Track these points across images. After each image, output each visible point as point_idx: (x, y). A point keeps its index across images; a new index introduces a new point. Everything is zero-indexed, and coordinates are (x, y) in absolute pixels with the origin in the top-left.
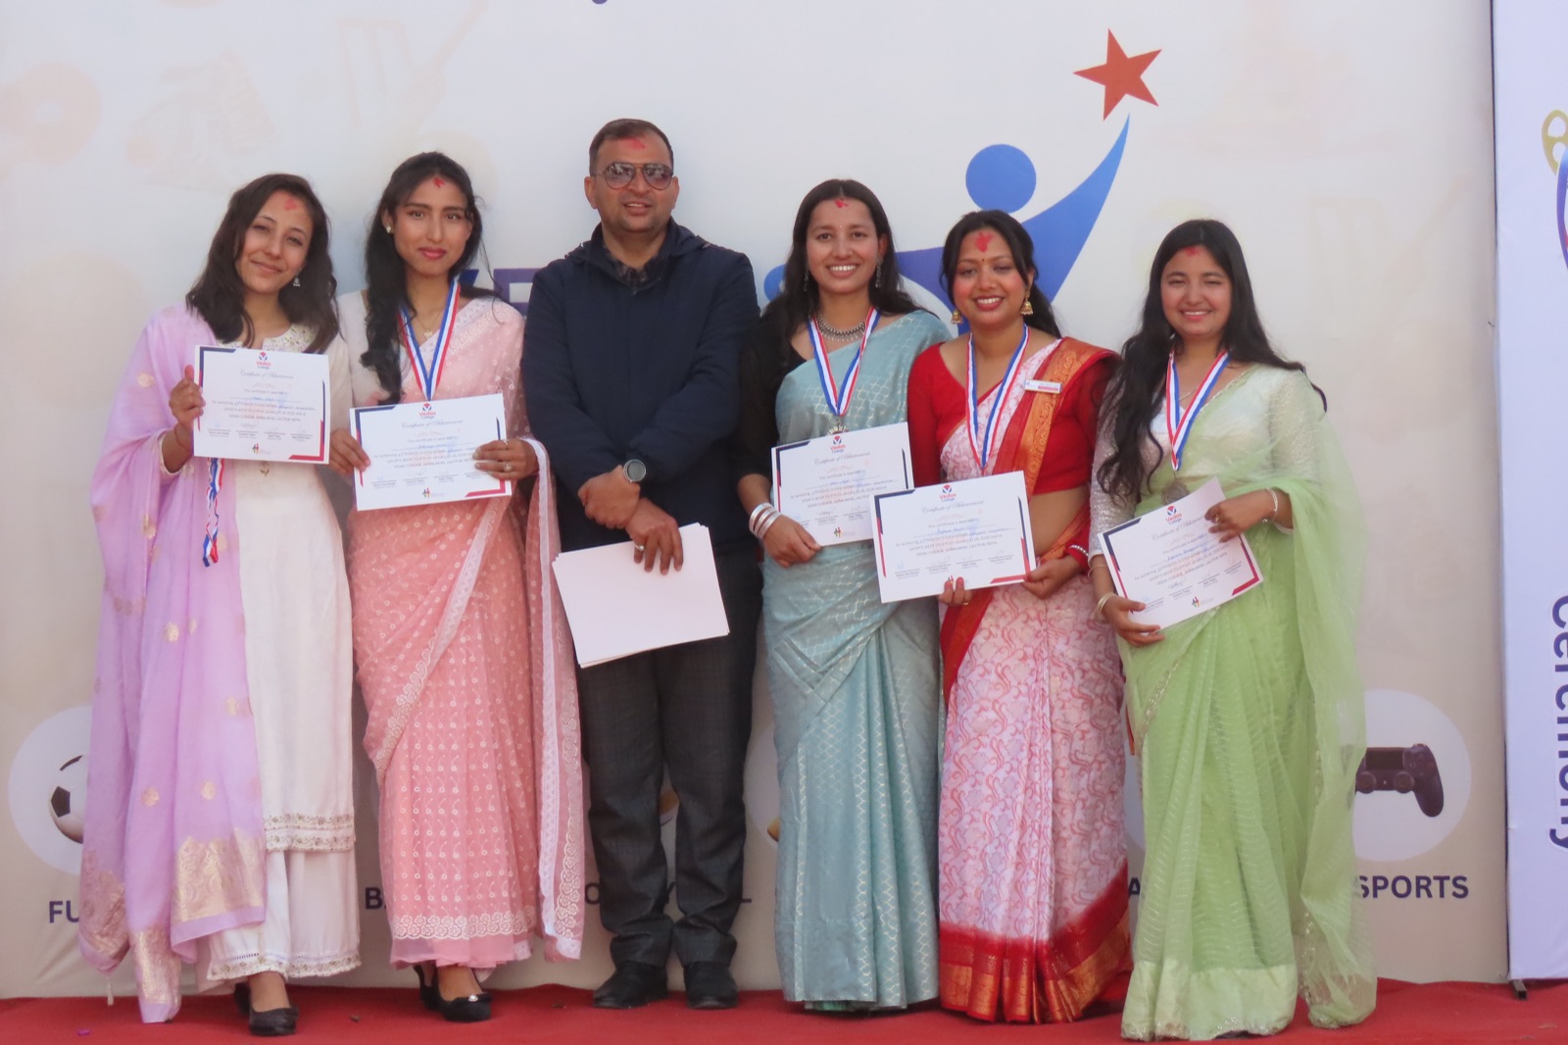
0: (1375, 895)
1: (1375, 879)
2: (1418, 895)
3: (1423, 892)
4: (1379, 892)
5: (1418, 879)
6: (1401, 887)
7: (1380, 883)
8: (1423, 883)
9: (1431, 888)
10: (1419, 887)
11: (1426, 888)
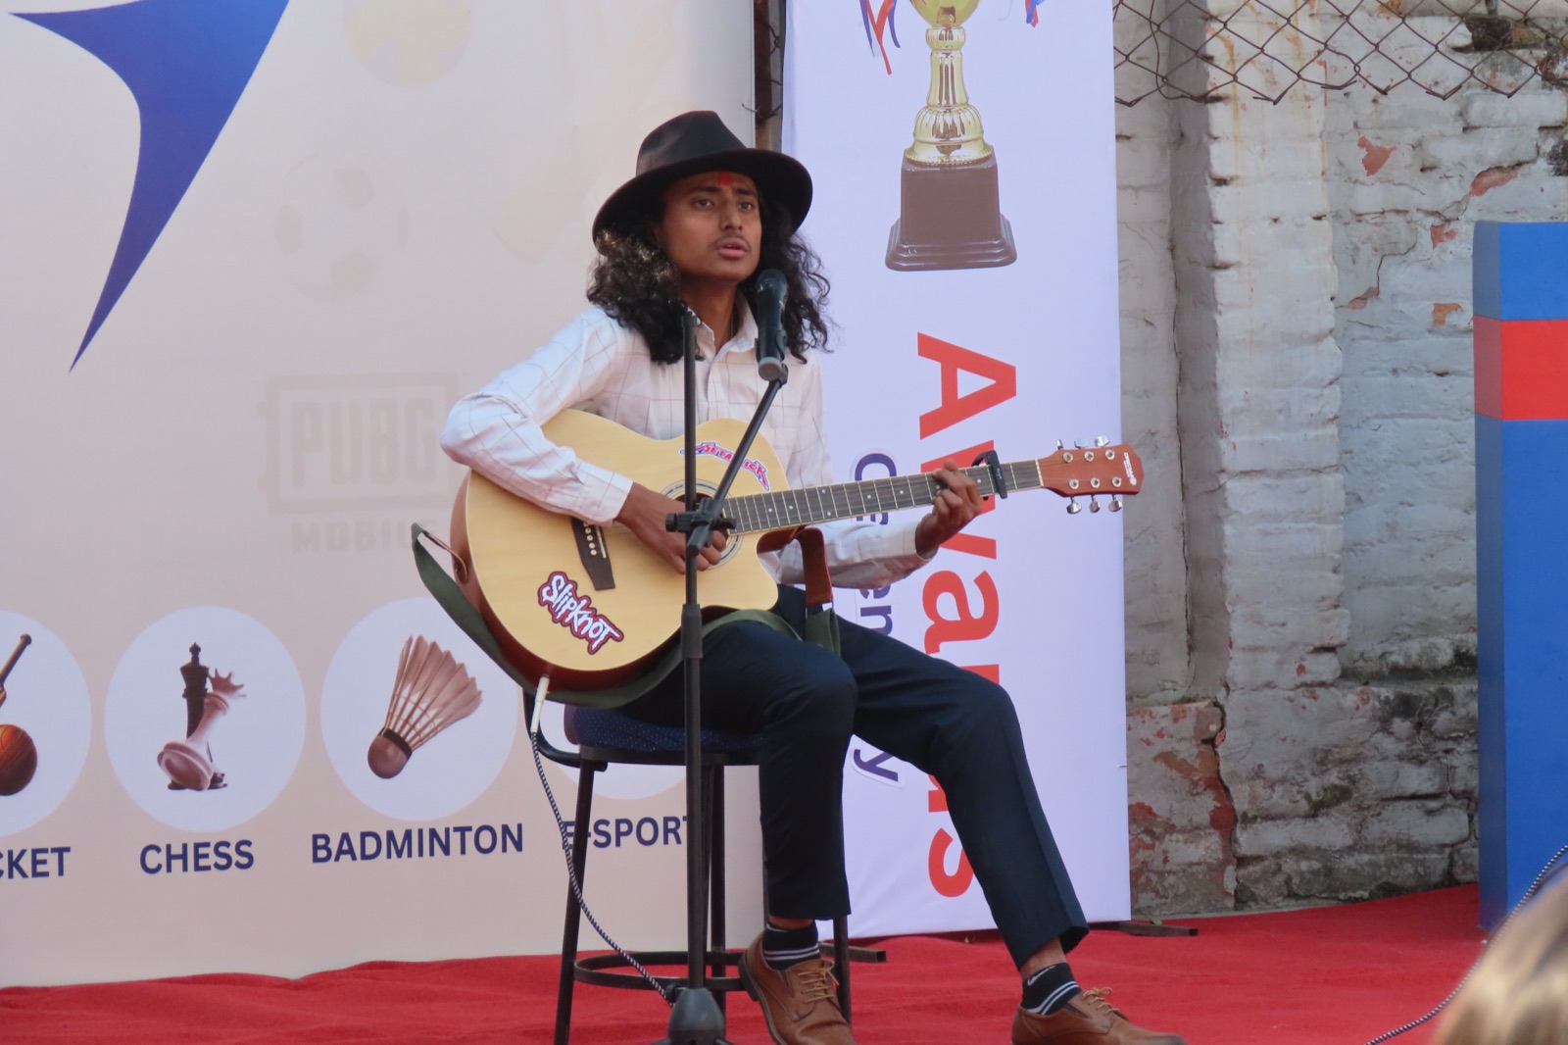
0: (618, 844)
1: (618, 822)
2: (666, 842)
3: (671, 836)
4: (623, 839)
5: (666, 820)
6: (647, 832)
7: (624, 828)
8: (672, 825)
9: (679, 831)
10: (667, 831)
11: (674, 831)
